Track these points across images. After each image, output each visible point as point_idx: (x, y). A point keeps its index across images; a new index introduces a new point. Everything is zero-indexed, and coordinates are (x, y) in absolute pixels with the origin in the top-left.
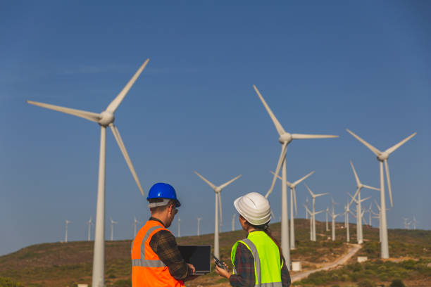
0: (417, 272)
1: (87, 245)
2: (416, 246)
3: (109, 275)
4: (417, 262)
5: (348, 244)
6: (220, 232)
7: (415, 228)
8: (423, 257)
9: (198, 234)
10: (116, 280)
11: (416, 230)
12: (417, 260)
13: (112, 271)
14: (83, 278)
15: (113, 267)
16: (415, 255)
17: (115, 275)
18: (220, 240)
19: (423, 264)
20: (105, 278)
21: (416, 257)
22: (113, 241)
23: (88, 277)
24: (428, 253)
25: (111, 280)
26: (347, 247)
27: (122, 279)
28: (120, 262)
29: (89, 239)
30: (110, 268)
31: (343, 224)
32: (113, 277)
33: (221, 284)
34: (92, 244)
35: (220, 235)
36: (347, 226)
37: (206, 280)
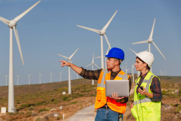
0: (167, 96)
1: (6, 88)
2: (166, 84)
3: (16, 102)
4: (167, 92)
5: (133, 84)
6: (71, 79)
7: (165, 75)
8: (170, 89)
9: (61, 81)
10: (20, 105)
12: (167, 90)
13: (18, 100)
14: (4, 104)
15: (19, 98)
16: (166, 88)
17: (20, 102)
18: (71, 84)
19: (170, 92)
20: (15, 104)
21: (167, 89)
22: (19, 86)
23: (6, 104)
24: (172, 87)
25: (18, 105)
26: (133, 85)
27: (23, 104)
28: (22, 95)
29: (6, 85)
30: (17, 99)
31: (131, 74)
32: (19, 103)
33: (72, 105)
35: (71, 81)
36: (133, 75)
37: (65, 103)
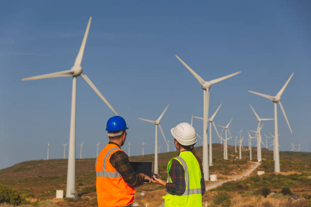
0: (300, 182)
1: (63, 162)
2: (300, 164)
3: (78, 184)
4: (300, 175)
5: (250, 162)
6: (159, 153)
7: (299, 151)
8: (305, 172)
9: (143, 154)
10: (83, 187)
11: (300, 152)
12: (300, 173)
13: (80, 180)
14: (60, 186)
15: (82, 178)
16: (299, 170)
17: (83, 183)
18: (159, 159)
19: (304, 177)
20: (76, 186)
21: (300, 171)
22: (81, 159)
23: (63, 185)
24: (308, 168)
25: (80, 187)
26: (250, 164)
27: (88, 186)
28: (87, 174)
29: (64, 158)
30: (80, 179)
31: (247, 147)
32: (81, 185)
33: (159, 190)
34: (66, 161)
35: (159, 155)
36: (250, 149)
37: (149, 187)
